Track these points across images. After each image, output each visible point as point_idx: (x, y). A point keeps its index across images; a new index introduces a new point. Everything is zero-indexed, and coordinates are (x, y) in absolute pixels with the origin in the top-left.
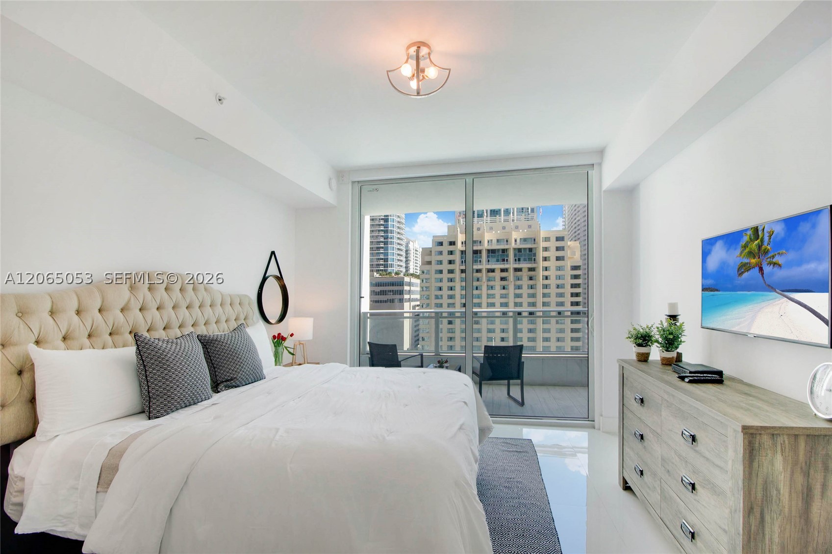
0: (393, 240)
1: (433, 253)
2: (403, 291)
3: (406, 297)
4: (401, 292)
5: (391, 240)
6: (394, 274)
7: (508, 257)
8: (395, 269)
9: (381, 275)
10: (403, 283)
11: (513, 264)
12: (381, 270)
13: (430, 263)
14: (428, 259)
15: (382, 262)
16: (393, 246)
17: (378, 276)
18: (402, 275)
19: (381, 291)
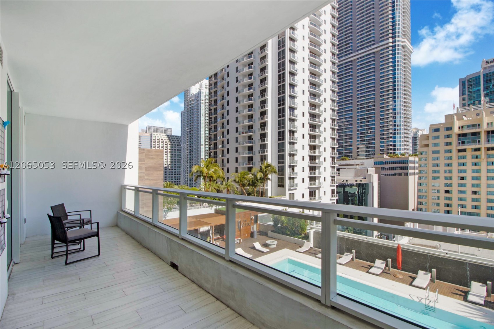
0: (400, 131)
1: (430, 138)
2: (407, 167)
3: (410, 171)
4: (407, 168)
5: (398, 131)
6: (400, 155)
7: (480, 139)
8: (402, 152)
9: (389, 156)
10: (408, 162)
11: (485, 144)
12: (390, 153)
13: (427, 146)
14: (425, 142)
15: (391, 147)
16: (400, 135)
17: (387, 157)
18: (407, 155)
19: (389, 167)
